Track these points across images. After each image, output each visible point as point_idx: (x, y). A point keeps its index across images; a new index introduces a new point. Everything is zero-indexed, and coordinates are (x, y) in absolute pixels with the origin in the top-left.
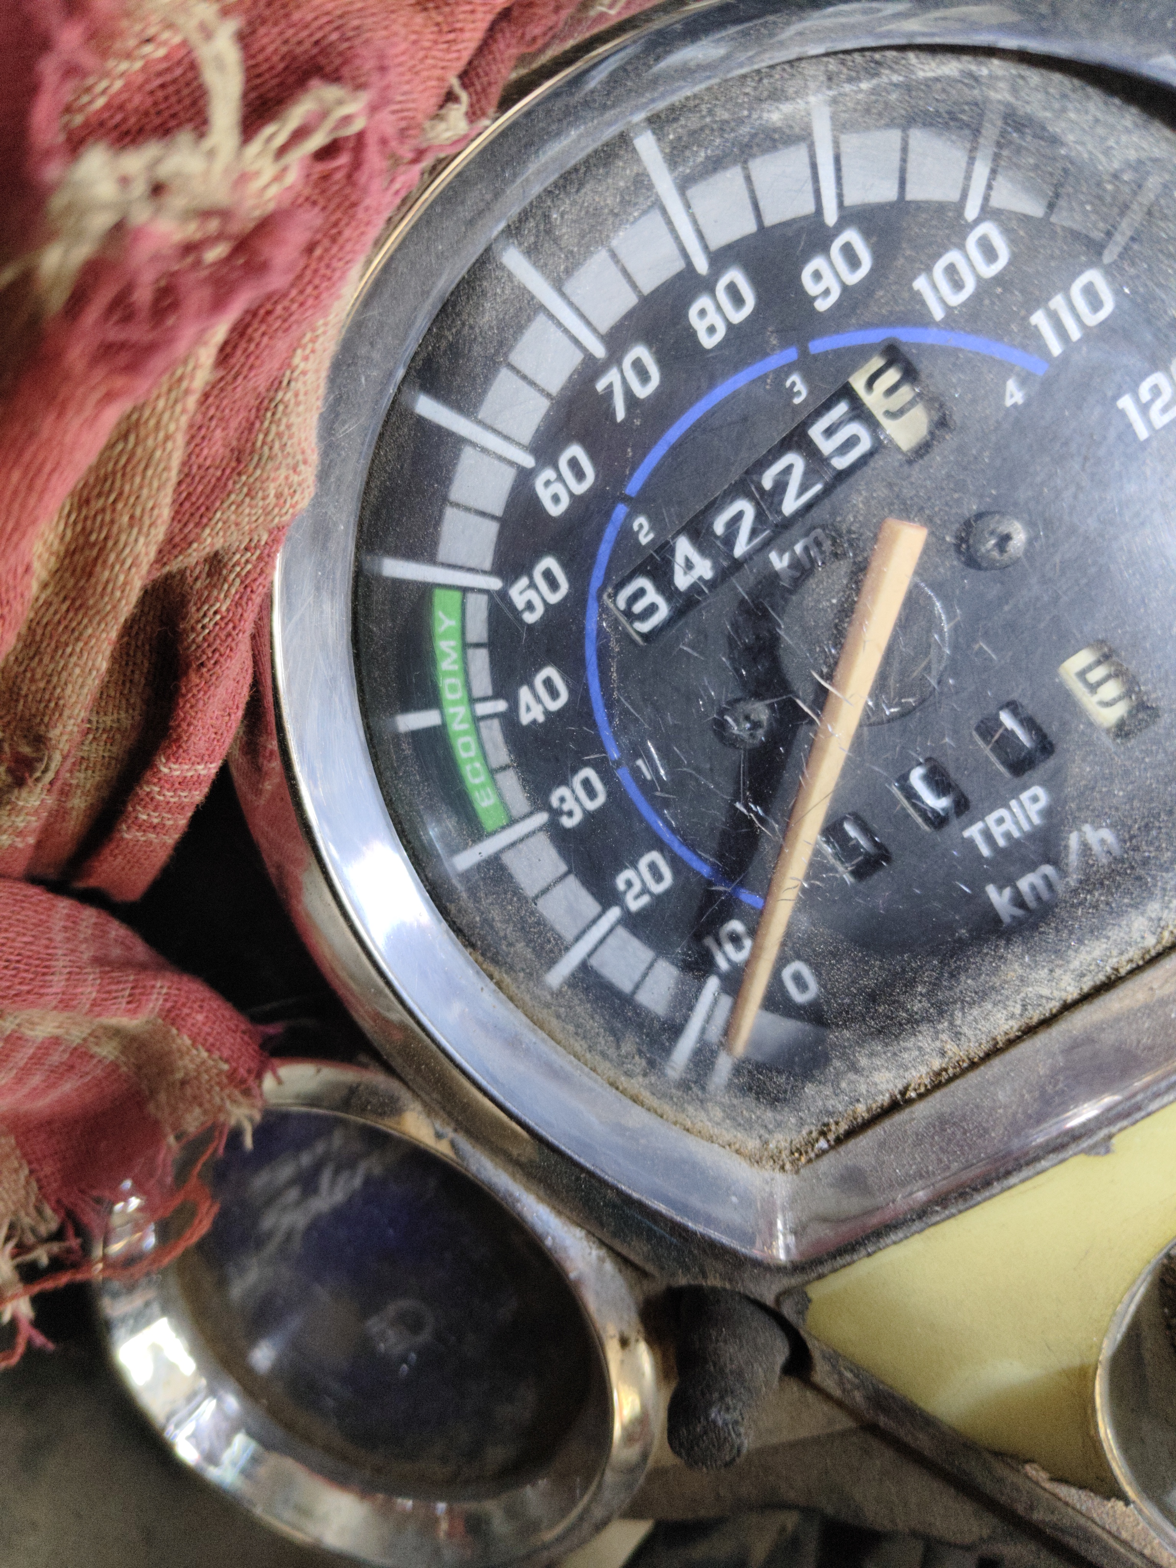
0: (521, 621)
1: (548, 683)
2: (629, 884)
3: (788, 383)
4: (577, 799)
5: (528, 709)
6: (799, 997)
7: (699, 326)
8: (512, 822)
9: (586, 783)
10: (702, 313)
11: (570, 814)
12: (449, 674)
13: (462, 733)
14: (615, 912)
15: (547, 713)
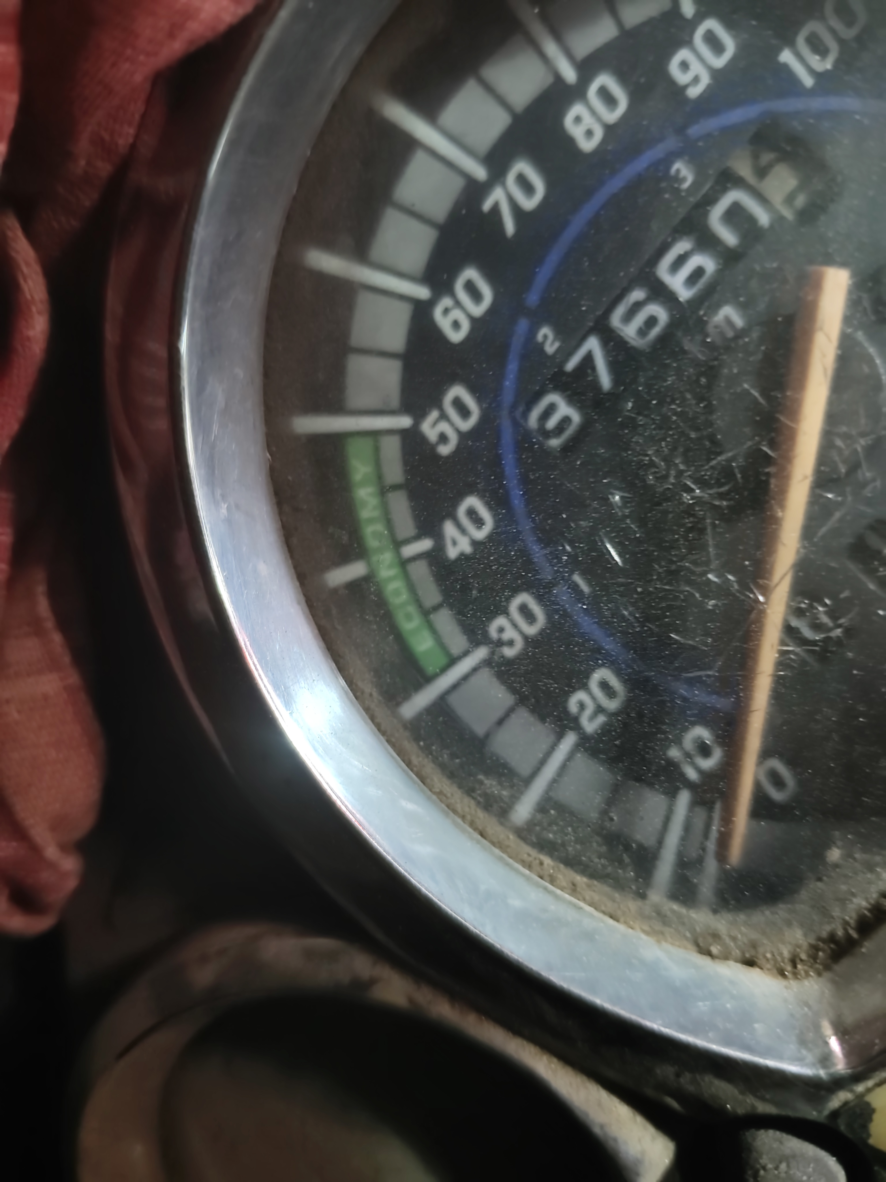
0: (437, 457)
1: (472, 513)
2: (582, 706)
3: (673, 170)
4: (515, 626)
5: (454, 543)
6: (777, 795)
7: (577, 132)
8: (453, 661)
9: (524, 610)
10: (578, 120)
11: (511, 643)
12: (371, 521)
13: (391, 579)
14: (570, 740)
15: (475, 543)
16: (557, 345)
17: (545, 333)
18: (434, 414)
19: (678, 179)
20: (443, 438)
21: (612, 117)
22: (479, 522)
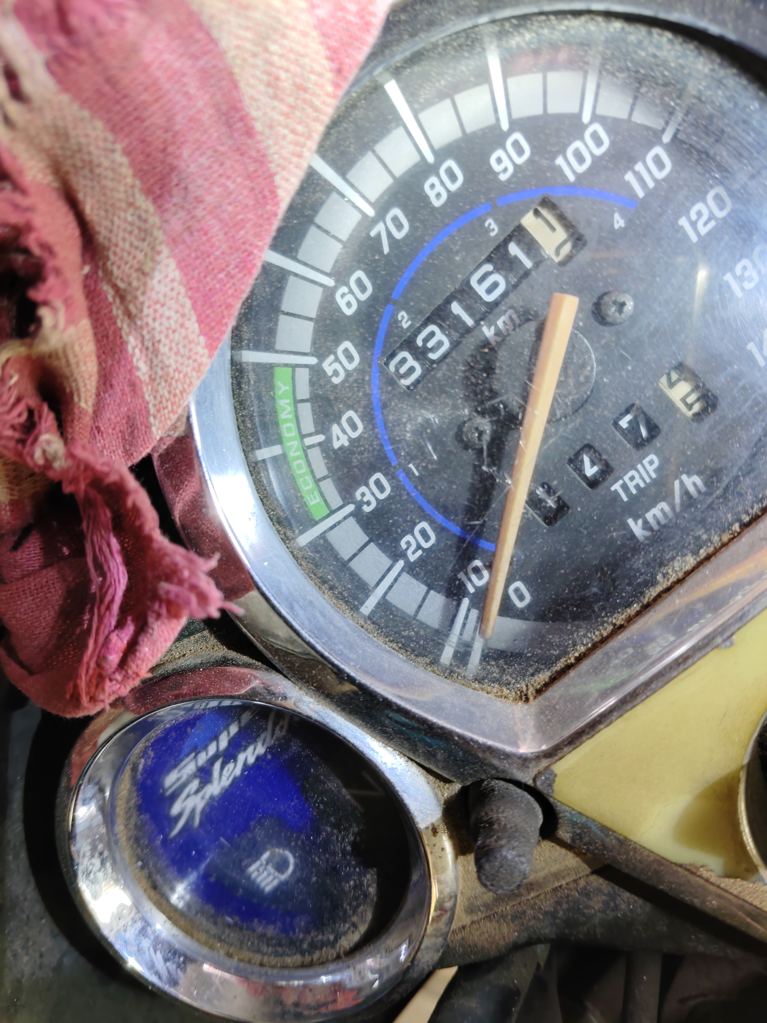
0: (331, 384)
1: (350, 421)
2: (409, 544)
3: (486, 224)
4: (372, 493)
5: (338, 439)
6: (520, 605)
7: (431, 194)
8: (333, 512)
9: (378, 483)
10: (432, 186)
11: (368, 503)
12: (286, 421)
13: (297, 458)
14: (401, 564)
15: (351, 440)
16: (410, 323)
17: (403, 315)
18: (332, 357)
19: (488, 230)
20: (336, 373)
21: (454, 187)
22: (354, 427)
